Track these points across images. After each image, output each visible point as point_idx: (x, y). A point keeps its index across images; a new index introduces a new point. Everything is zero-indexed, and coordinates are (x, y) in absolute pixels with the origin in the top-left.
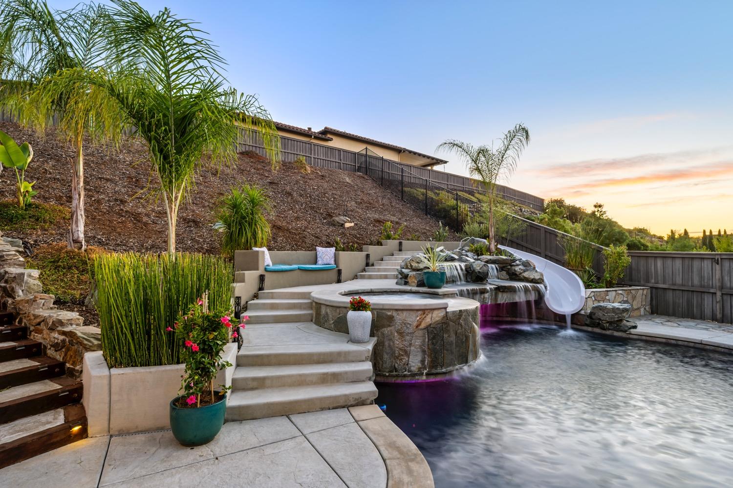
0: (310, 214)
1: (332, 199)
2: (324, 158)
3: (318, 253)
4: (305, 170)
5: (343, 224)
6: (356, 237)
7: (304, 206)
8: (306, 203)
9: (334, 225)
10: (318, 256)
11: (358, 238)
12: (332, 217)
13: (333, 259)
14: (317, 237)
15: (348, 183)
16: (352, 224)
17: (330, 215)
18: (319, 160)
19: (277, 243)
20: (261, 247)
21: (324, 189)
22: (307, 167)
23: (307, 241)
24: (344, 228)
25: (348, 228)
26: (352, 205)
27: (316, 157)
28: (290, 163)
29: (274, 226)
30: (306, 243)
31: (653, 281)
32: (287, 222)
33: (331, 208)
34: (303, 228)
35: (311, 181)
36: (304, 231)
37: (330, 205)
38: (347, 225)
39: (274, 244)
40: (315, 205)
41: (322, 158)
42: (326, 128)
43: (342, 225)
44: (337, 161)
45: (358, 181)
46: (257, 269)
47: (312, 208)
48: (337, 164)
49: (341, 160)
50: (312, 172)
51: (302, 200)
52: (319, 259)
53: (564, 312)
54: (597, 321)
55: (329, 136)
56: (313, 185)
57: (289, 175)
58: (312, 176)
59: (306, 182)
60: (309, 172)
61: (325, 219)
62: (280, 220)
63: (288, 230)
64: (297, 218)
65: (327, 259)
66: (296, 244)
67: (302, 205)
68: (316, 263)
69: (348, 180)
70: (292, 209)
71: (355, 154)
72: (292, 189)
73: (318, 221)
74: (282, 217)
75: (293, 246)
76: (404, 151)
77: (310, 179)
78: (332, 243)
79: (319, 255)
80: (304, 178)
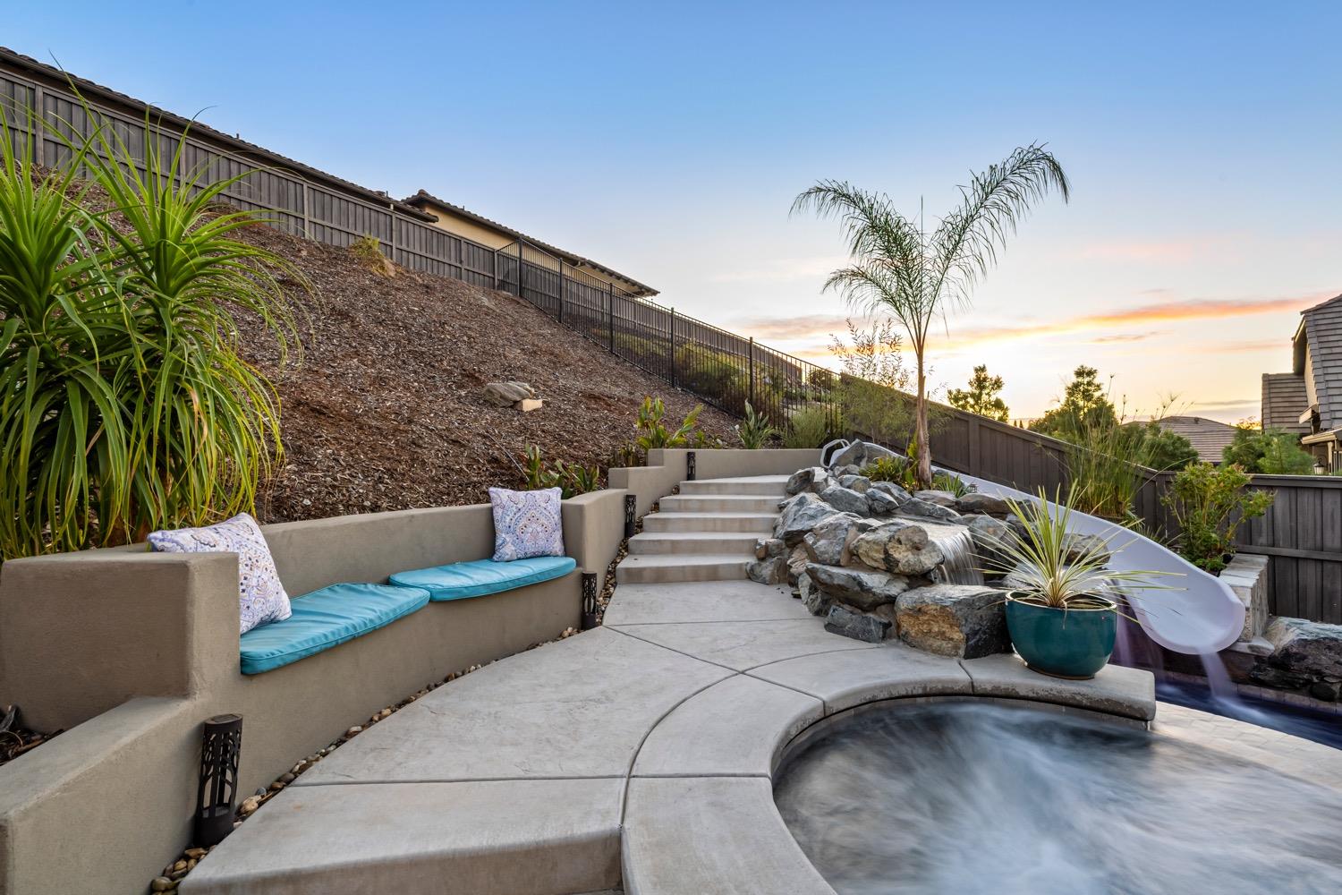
0: (415, 372)
1: (465, 338)
2: (423, 253)
3: (498, 513)
4: (383, 268)
5: (516, 402)
6: (560, 439)
7: (392, 350)
8: (398, 343)
9: (493, 405)
10: (499, 526)
11: (570, 443)
12: (479, 383)
13: (558, 535)
14: (455, 442)
15: (488, 308)
16: (538, 404)
17: (473, 378)
18: (411, 256)
19: (313, 468)
20: (221, 512)
21: (439, 315)
22: (386, 261)
23: (429, 455)
24: (520, 412)
25: (531, 413)
26: (514, 354)
27: (404, 246)
28: (338, 248)
29: (299, 403)
30: (424, 463)
31: (1263, 540)
32: (345, 391)
33: (469, 360)
34: (406, 413)
35: (400, 294)
36: (410, 422)
37: (464, 351)
38: (529, 405)
39: (299, 473)
40: (423, 349)
41: (418, 251)
42: (421, 192)
43: (515, 405)
44: (453, 262)
45: (510, 309)
46: (179, 688)
47: (418, 356)
48: (453, 269)
49: (461, 262)
50: (401, 276)
51: (387, 334)
52: (502, 537)
53: (1193, 648)
54: (1306, 676)
55: (428, 211)
56: (406, 303)
57: (338, 273)
58: (399, 284)
59: (388, 293)
60: (392, 274)
61: (461, 386)
62: (319, 385)
63: (352, 418)
64: (380, 382)
65: (535, 535)
66: (391, 472)
67: (386, 346)
68: (489, 551)
69: (485, 301)
70: (357, 354)
71: (492, 252)
72: (352, 305)
73: (443, 391)
74: (328, 376)
75: (380, 480)
76: (583, 264)
77: (398, 289)
78: (505, 460)
79: (503, 520)
80: (380, 283)
